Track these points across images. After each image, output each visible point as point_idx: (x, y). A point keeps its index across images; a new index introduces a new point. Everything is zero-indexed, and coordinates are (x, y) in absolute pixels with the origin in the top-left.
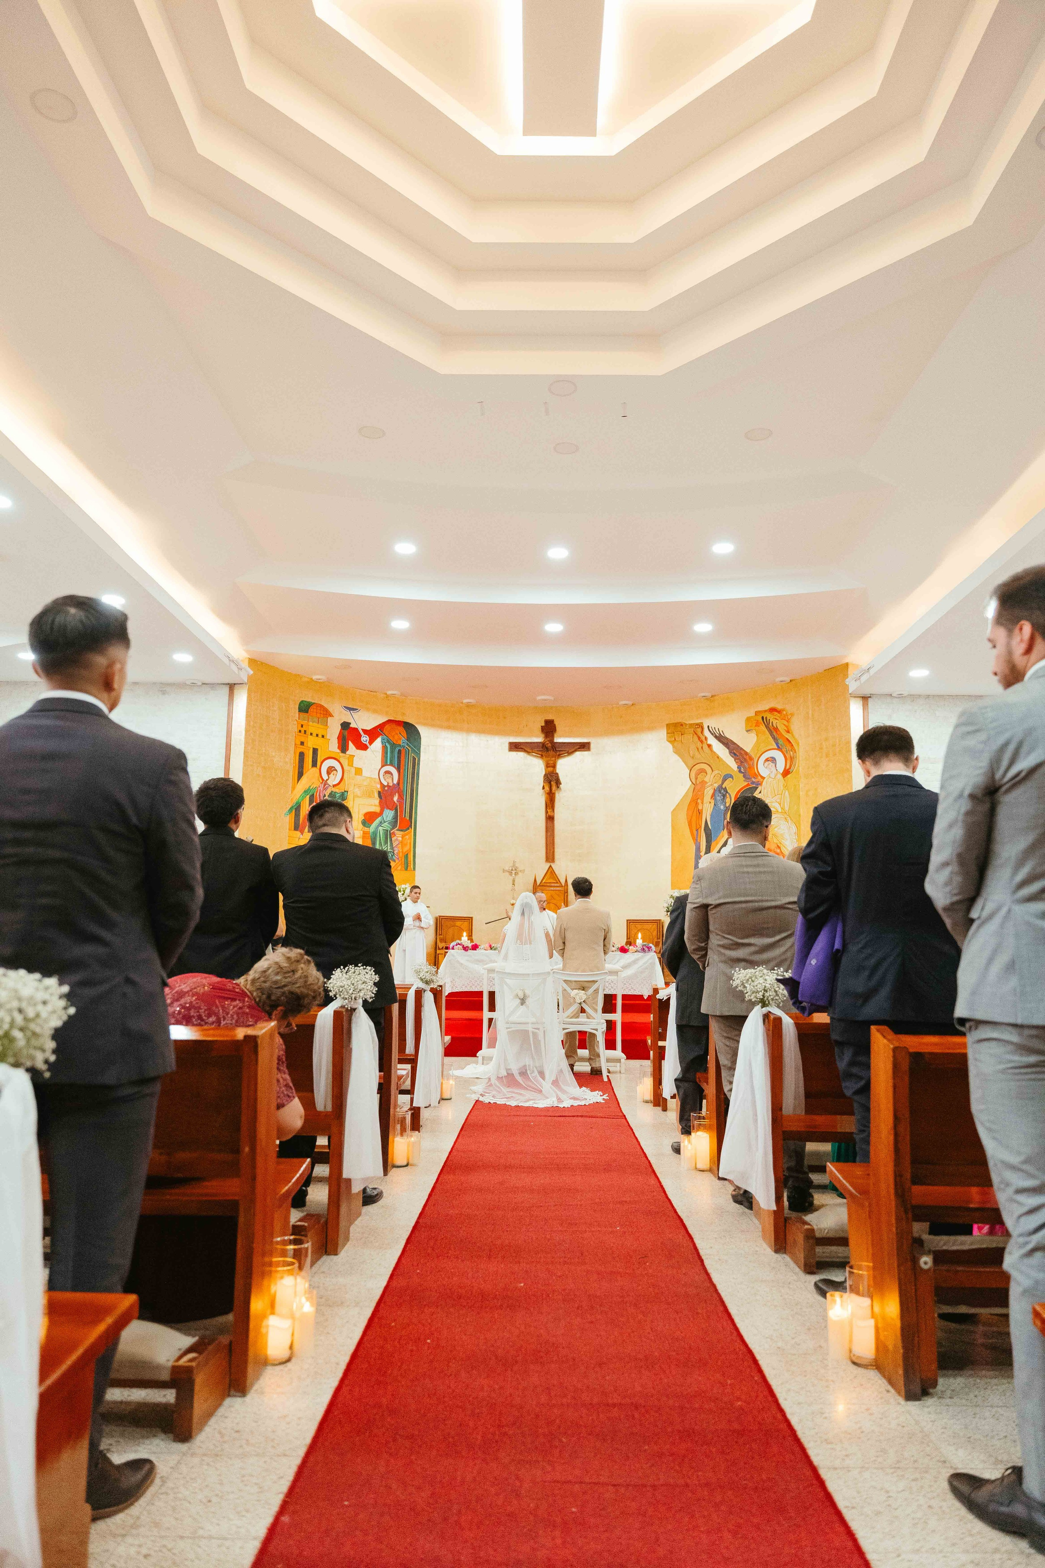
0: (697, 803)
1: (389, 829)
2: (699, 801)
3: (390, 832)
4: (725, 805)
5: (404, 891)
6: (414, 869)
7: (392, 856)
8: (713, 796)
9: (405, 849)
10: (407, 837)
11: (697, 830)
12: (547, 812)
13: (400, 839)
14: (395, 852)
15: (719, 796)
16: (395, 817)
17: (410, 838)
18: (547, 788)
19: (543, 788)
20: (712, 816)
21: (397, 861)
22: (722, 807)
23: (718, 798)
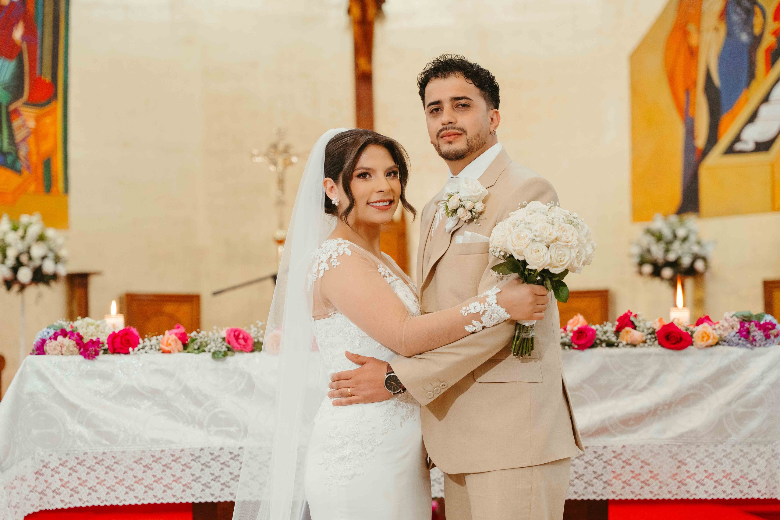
0: (686, 34)
1: (4, 103)
2: (692, 28)
3: (7, 107)
4: (751, 34)
5: (25, 231)
6: (66, 190)
7: (14, 162)
8: (724, 14)
9: (46, 147)
10: (48, 120)
11: (687, 92)
12: (357, 65)
13: (31, 124)
14: (22, 153)
15: (735, 12)
16: (19, 75)
17: (54, 122)
18: (357, 11)
19: (349, 11)
20: (722, 59)
21: (26, 173)
22: (744, 37)
23: (735, 18)
